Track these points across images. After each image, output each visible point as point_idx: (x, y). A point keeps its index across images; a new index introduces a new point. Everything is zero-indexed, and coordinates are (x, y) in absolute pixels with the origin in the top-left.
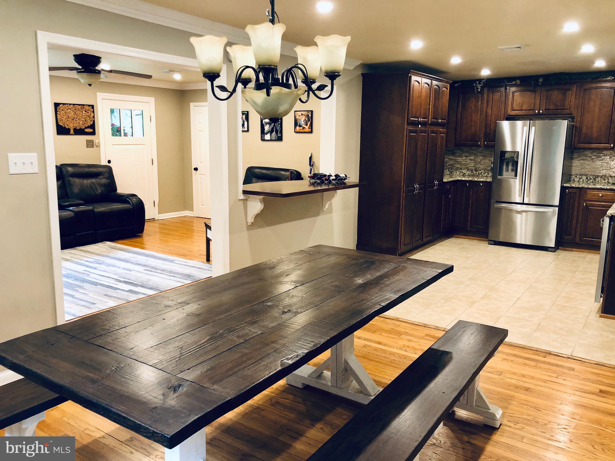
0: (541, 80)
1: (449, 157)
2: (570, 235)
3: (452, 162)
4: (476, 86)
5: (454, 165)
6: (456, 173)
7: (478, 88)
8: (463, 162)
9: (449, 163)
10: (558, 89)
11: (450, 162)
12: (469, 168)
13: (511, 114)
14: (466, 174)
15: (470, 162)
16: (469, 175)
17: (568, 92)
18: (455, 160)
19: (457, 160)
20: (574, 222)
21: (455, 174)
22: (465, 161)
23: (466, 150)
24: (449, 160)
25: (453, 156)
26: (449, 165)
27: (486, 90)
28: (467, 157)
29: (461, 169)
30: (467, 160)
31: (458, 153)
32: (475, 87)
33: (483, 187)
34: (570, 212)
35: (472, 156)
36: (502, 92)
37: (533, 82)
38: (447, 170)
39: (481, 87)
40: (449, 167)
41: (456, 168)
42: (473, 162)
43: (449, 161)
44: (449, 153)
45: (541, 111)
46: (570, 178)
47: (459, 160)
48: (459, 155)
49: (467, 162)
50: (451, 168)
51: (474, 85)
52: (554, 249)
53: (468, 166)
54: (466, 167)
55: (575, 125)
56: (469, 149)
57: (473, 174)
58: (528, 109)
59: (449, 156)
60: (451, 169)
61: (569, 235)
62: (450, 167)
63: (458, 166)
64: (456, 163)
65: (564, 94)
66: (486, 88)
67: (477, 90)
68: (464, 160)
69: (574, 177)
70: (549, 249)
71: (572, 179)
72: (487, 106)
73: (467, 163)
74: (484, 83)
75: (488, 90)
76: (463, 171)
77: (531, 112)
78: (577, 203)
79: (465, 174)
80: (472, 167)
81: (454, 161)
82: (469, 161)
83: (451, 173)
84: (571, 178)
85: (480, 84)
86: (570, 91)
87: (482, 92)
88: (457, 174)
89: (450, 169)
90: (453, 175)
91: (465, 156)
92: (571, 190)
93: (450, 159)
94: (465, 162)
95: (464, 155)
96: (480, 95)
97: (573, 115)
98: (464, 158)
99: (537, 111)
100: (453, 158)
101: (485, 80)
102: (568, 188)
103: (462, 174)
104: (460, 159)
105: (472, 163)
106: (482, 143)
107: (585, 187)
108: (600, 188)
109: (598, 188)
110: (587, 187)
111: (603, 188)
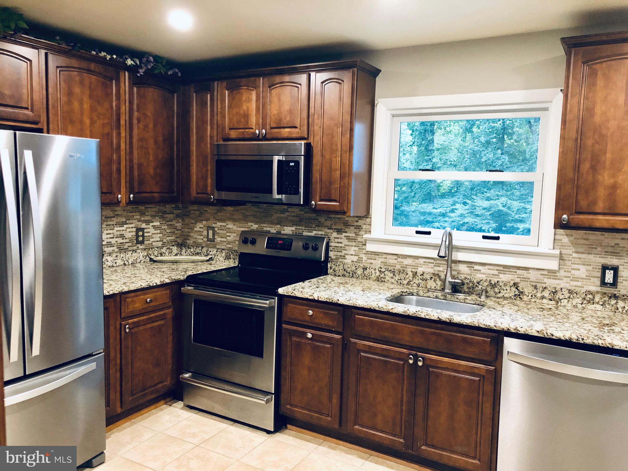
107: (124, 291)
108: (148, 286)
109: (144, 286)
110: (127, 290)
111: (152, 285)
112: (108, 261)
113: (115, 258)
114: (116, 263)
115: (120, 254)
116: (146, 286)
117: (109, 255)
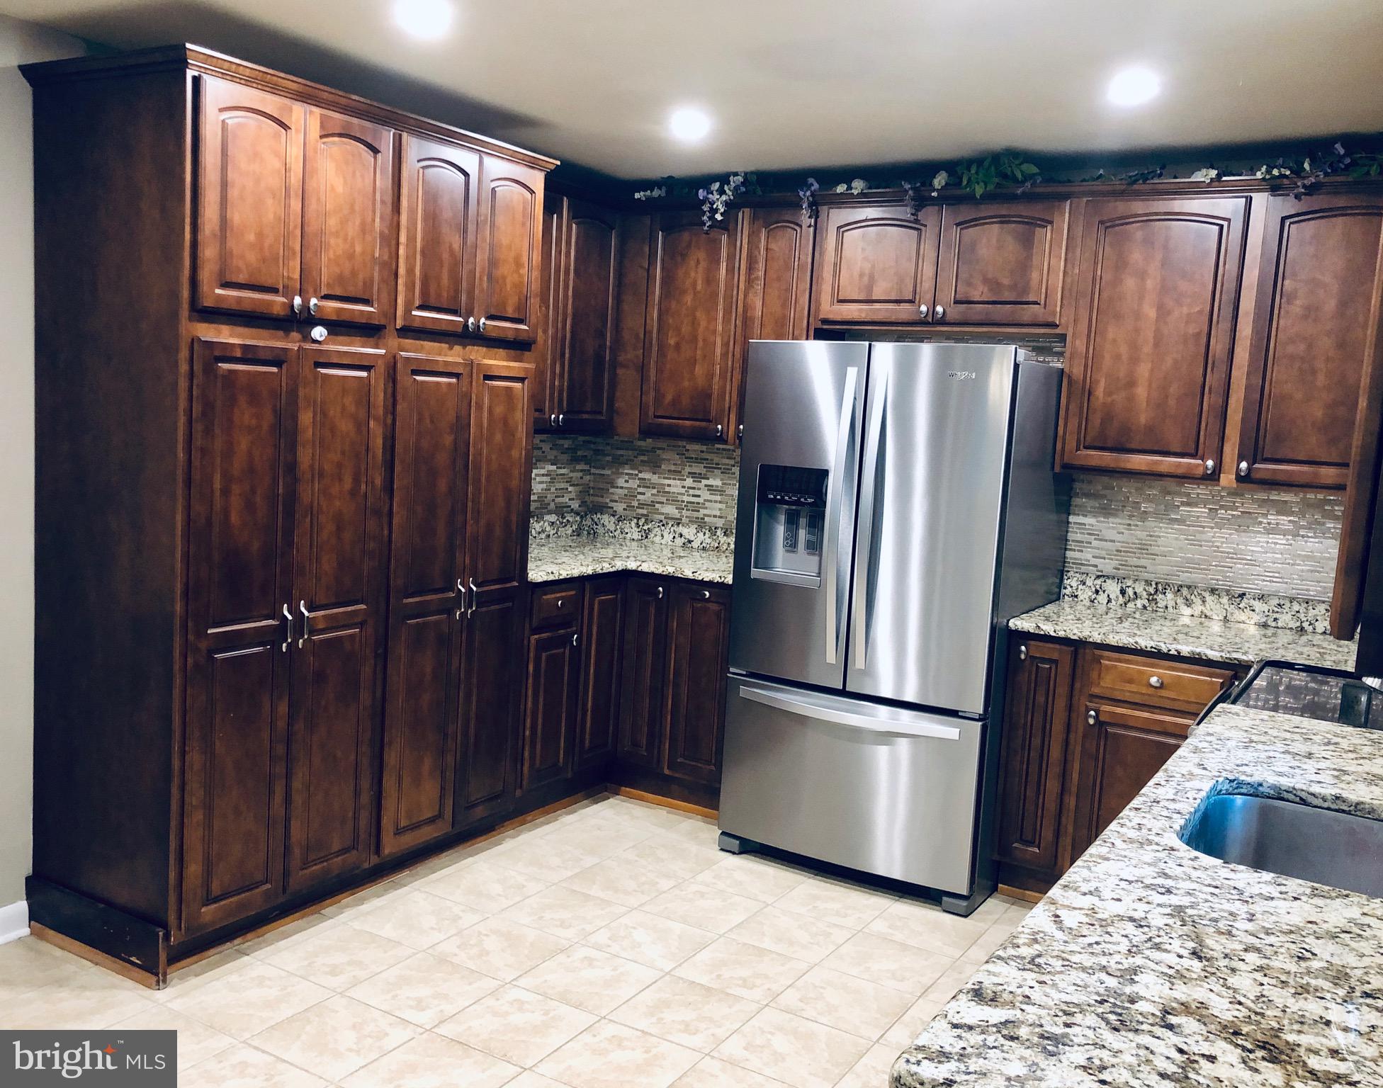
0: (939, 181)
1: (641, 475)
2: (1037, 842)
3: (648, 496)
4: (706, 199)
5: (657, 506)
6: (662, 536)
7: (716, 210)
8: (686, 498)
9: (639, 497)
10: (1004, 220)
11: (644, 494)
12: (706, 519)
13: (831, 317)
14: (696, 545)
15: (711, 497)
16: (704, 549)
17: (1039, 231)
18: (661, 490)
19: (667, 489)
20: (1052, 786)
21: (658, 539)
22: (691, 492)
23: (695, 451)
24: (638, 486)
25: (654, 473)
26: (641, 506)
27: (744, 216)
28: (697, 477)
29: (678, 524)
30: (699, 489)
31: (669, 460)
32: (703, 202)
33: (714, 607)
34: (1036, 741)
35: (715, 477)
36: (801, 226)
37: (907, 186)
38: (633, 524)
39: (726, 204)
40: (640, 511)
41: (662, 517)
42: (718, 498)
43: (640, 490)
44: (642, 461)
45: (939, 309)
46: (1060, 585)
47: (672, 490)
48: (673, 468)
49: (699, 496)
50: (648, 516)
51: (702, 194)
52: (964, 903)
53: (703, 511)
54: (696, 514)
55: (1066, 370)
56: (704, 448)
57: (716, 545)
58: (893, 298)
59: (640, 472)
60: (646, 522)
61: (1031, 843)
62: (645, 512)
63: (670, 510)
64: (664, 500)
65: (1027, 242)
66: (747, 210)
67: (712, 218)
68: (688, 488)
69: (1074, 584)
70: (945, 899)
71: (1068, 591)
72: (750, 282)
73: (698, 503)
74: (736, 188)
75: (754, 219)
76: (685, 531)
77: (904, 311)
78: (1061, 703)
79: (690, 542)
80: (715, 516)
81: (655, 491)
82: (706, 495)
83: (647, 537)
84: (1065, 588)
85: (721, 192)
86: (1049, 227)
87: (727, 226)
88: (663, 542)
89: (643, 520)
90: (653, 542)
91: (692, 474)
92: (1039, 650)
93: (645, 484)
94: (693, 496)
95: (688, 469)
96: (724, 238)
97: (1058, 331)
98: (689, 482)
99: (924, 308)
100: (655, 478)
101: (740, 179)
102: (1026, 636)
103: (679, 541)
104: (675, 486)
105: (716, 502)
106: (732, 427)
107: (1091, 640)
108: (1153, 650)
109: (1144, 647)
110: (1099, 641)
111: (1166, 651)
112: (1253, 610)
113: (1276, 609)
114: (1275, 620)
115: (1291, 602)
116: (1149, 649)
117: (1259, 599)
